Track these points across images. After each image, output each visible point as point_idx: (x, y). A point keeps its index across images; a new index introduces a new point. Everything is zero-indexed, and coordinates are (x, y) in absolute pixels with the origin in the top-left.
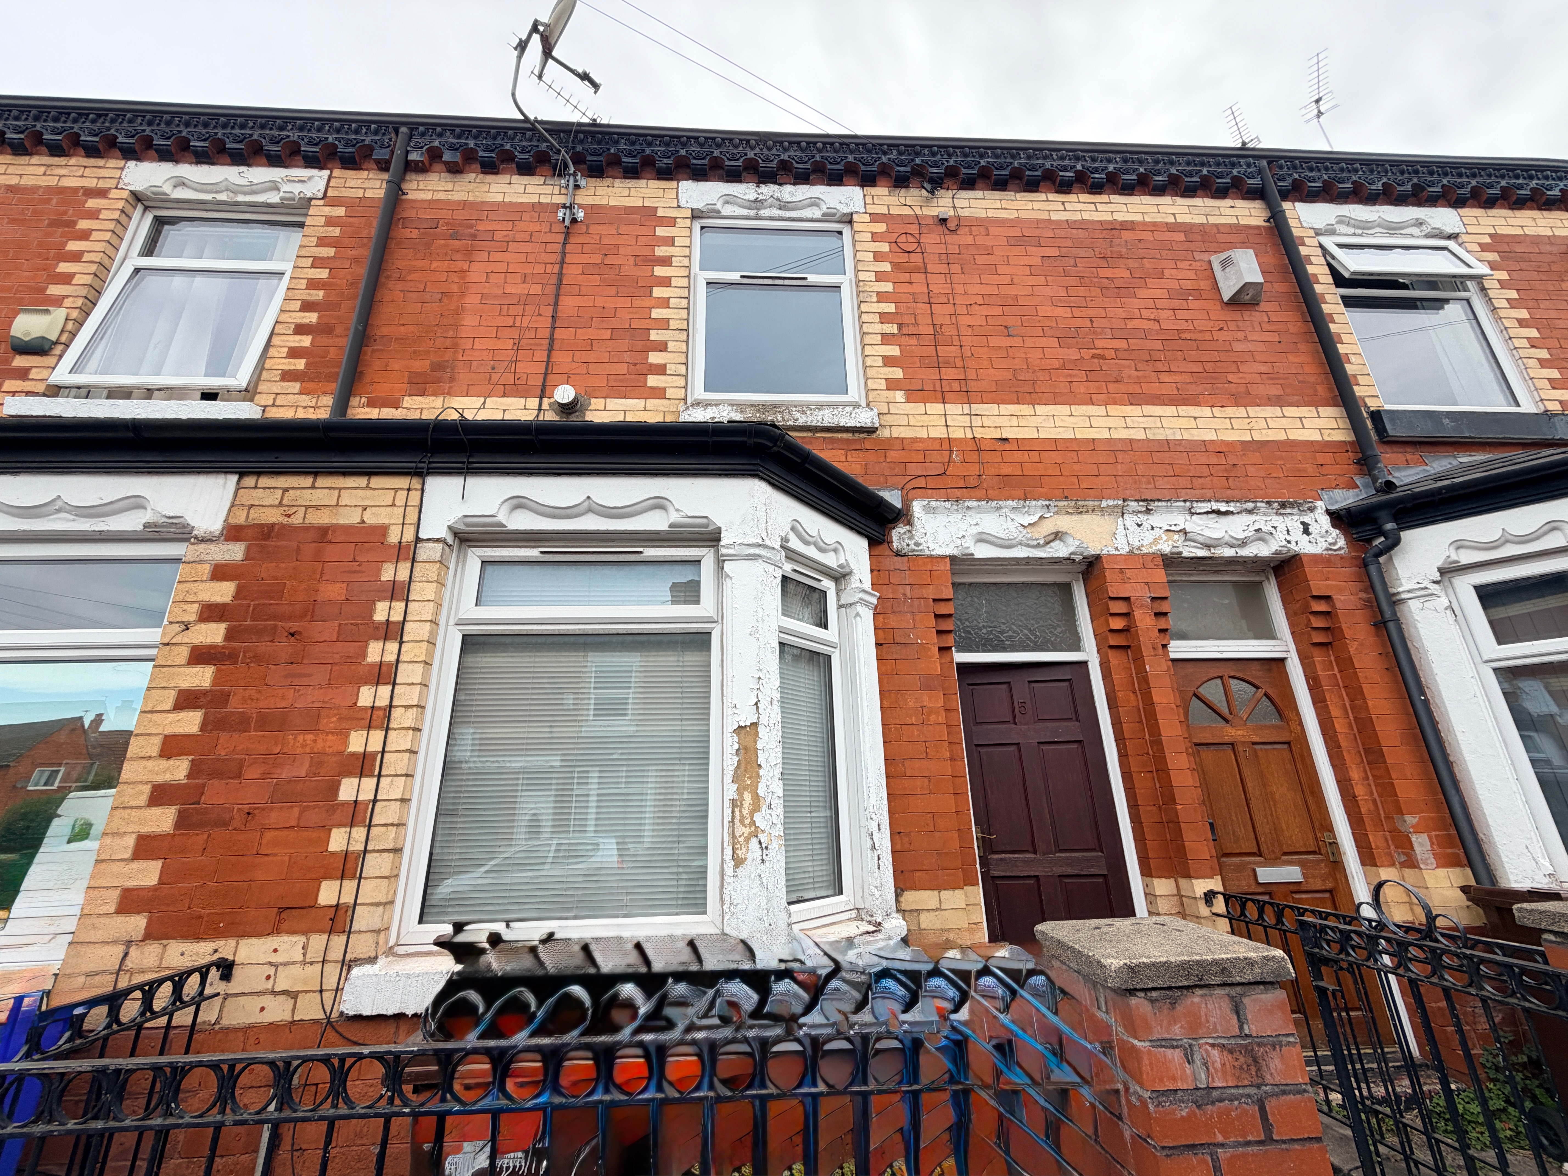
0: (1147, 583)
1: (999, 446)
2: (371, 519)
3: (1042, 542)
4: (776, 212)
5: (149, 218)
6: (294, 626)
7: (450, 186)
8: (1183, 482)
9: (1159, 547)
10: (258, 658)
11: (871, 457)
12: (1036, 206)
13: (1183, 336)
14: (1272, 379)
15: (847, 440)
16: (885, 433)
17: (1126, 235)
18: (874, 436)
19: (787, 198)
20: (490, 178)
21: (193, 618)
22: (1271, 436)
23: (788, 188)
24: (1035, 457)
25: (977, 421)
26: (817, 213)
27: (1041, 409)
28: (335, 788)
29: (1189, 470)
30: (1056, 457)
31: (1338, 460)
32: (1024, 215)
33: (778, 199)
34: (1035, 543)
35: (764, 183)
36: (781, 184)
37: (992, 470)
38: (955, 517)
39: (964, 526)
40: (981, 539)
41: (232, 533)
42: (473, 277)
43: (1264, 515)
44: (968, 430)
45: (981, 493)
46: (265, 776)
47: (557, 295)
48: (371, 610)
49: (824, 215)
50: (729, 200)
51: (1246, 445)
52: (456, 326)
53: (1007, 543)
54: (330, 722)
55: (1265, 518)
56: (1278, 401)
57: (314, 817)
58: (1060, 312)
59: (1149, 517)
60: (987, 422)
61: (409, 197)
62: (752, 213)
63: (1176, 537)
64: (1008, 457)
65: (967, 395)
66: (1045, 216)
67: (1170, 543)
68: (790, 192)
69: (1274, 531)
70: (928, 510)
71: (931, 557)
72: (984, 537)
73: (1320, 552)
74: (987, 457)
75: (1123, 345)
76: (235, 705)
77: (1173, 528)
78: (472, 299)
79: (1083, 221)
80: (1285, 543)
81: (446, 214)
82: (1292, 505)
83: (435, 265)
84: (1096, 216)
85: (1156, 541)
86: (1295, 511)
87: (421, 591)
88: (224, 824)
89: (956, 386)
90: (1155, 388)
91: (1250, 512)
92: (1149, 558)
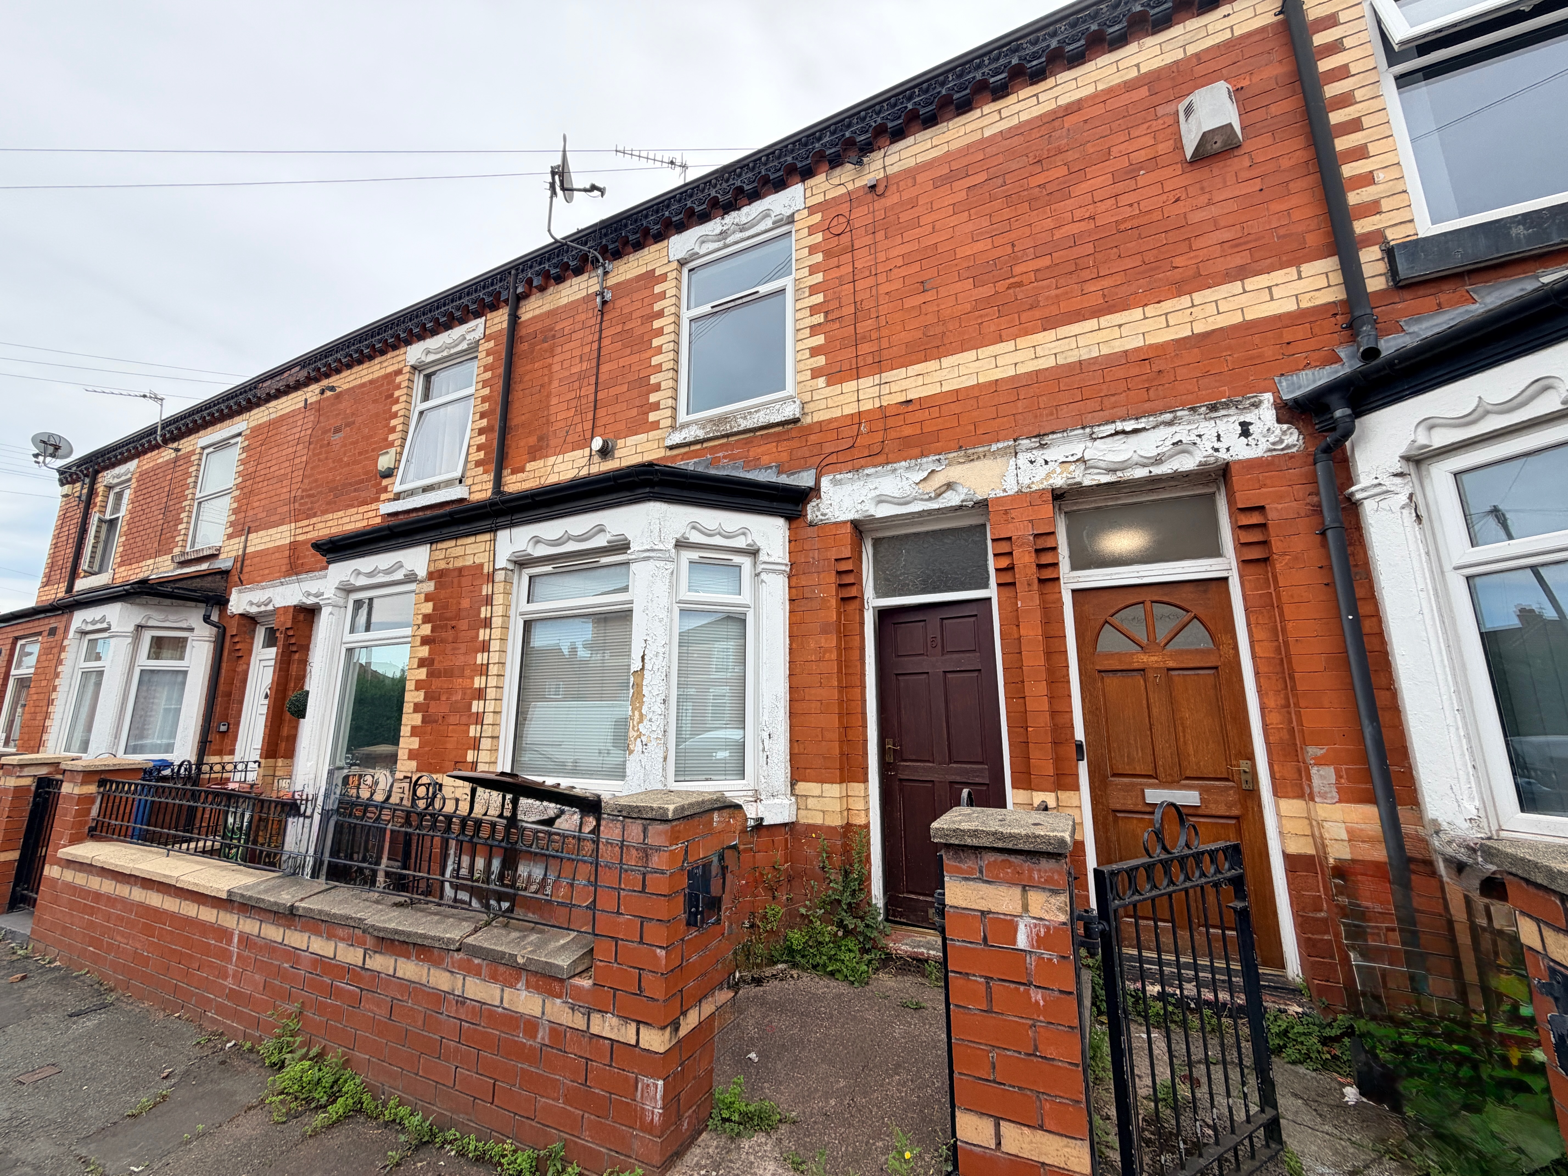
0: (1031, 521)
1: (903, 409)
2: (477, 561)
3: (933, 495)
4: (739, 236)
5: (422, 376)
6: (453, 623)
7: (540, 303)
8: (1092, 405)
9: (1051, 481)
10: (442, 641)
11: (795, 444)
12: (969, 128)
13: (1122, 227)
14: (1237, 246)
15: (779, 433)
16: (808, 420)
17: (1069, 121)
18: (799, 424)
19: (744, 220)
20: (561, 286)
21: (420, 622)
22: (1221, 322)
23: (745, 210)
24: (935, 412)
25: (885, 389)
26: (768, 223)
27: (947, 361)
28: (470, 706)
29: (1101, 390)
30: (956, 408)
31: (1316, 330)
32: (954, 146)
33: (737, 225)
34: (927, 497)
35: (727, 213)
36: (739, 209)
37: (893, 434)
38: (858, 484)
39: (864, 491)
40: (881, 500)
41: (431, 576)
42: (556, 367)
43: (1189, 423)
44: (877, 400)
45: (881, 458)
46: (448, 699)
47: (598, 365)
48: (479, 612)
49: (774, 223)
50: (703, 240)
51: (1181, 343)
52: (548, 407)
53: (902, 501)
54: (467, 672)
55: (1189, 427)
56: (1241, 273)
57: (464, 720)
58: (980, 246)
59: (1045, 451)
60: (895, 388)
61: (523, 319)
62: (721, 244)
63: (1072, 467)
64: (910, 418)
65: (879, 365)
66: (977, 136)
67: (1064, 475)
68: (749, 212)
69: (1198, 440)
70: (835, 482)
71: (836, 523)
72: (883, 498)
73: (1260, 454)
74: (891, 422)
75: (1046, 261)
76: (437, 665)
77: (1071, 459)
78: (555, 384)
79: (1021, 125)
80: (1211, 451)
81: (539, 326)
82: (1226, 406)
83: (536, 365)
84: (1037, 111)
85: (1048, 476)
86: (1233, 411)
87: (498, 599)
88: (436, 721)
89: (870, 360)
90: (1076, 303)
91: (1170, 423)
92: (1037, 496)
